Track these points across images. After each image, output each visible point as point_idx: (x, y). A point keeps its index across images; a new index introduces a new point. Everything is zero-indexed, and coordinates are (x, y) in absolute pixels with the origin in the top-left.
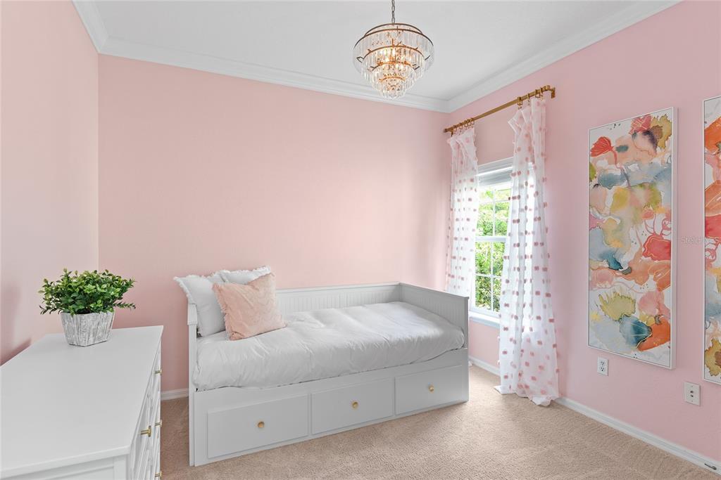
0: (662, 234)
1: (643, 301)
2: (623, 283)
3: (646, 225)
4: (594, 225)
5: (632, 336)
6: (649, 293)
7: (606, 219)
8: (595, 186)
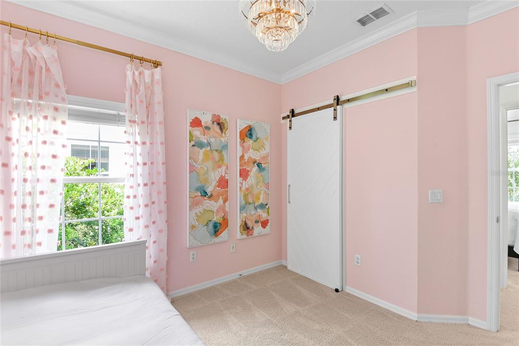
0: (225, 176)
1: (218, 211)
2: (208, 203)
3: (218, 171)
4: (192, 170)
5: (213, 231)
6: (220, 206)
7: (199, 166)
8: (193, 145)
